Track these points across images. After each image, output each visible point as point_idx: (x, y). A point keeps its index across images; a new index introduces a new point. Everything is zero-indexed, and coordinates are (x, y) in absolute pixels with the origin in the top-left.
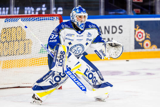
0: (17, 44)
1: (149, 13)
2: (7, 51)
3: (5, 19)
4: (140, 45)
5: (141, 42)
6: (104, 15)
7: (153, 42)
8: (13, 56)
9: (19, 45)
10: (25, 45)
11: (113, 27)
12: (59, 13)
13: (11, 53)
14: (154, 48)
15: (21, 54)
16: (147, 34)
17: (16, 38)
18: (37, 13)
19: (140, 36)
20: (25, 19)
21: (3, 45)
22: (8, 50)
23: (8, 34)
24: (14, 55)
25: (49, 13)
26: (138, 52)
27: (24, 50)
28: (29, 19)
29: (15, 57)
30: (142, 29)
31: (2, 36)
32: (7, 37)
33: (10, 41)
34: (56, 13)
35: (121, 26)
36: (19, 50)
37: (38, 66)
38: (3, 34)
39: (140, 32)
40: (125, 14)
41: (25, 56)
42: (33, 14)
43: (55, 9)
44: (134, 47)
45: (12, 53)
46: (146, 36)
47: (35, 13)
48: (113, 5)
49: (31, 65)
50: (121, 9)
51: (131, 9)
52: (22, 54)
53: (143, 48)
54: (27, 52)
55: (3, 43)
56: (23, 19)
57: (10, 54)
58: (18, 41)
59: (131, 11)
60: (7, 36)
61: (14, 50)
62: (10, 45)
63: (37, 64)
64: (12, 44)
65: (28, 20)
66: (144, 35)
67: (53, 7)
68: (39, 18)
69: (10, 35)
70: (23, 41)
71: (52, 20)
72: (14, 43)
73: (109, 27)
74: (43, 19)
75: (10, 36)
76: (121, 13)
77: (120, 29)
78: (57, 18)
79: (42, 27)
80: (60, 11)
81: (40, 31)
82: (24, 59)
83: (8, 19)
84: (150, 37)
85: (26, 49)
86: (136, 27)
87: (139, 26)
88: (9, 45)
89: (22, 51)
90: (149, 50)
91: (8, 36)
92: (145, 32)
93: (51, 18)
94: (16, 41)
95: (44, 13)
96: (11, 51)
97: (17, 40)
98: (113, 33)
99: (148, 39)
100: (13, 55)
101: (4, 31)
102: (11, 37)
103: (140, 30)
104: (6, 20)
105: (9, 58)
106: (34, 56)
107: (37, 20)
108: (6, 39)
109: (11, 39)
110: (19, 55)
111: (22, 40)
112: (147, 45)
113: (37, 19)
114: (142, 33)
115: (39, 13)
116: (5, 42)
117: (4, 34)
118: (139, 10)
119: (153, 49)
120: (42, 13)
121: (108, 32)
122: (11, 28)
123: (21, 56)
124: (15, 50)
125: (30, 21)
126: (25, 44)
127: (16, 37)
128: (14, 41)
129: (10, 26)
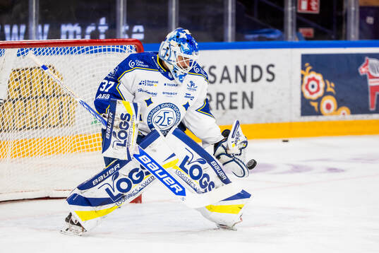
0: (44, 104)
1: (333, 37)
2: (21, 119)
3: (17, 49)
4: (313, 108)
5: (314, 101)
6: (233, 42)
7: (342, 100)
8: (35, 131)
9: (48, 105)
10: (62, 107)
11: (253, 67)
12: (135, 37)
13: (31, 123)
14: (344, 114)
15: (52, 126)
16: (328, 82)
17: (43, 92)
18: (88, 38)
19: (313, 86)
20: (61, 50)
21: (14, 107)
22: (25, 116)
23: (23, 82)
24: (37, 128)
25: (115, 37)
26: (309, 123)
27: (60, 118)
28: (71, 49)
29: (41, 133)
30: (317, 72)
31: (12, 87)
32: (23, 89)
33: (29, 98)
34: (130, 37)
35: (272, 66)
36: (48, 117)
37: (90, 153)
38: (13, 83)
39: (313, 79)
40: (281, 38)
41: (62, 130)
42: (79, 38)
43: (127, 28)
44: (299, 111)
45: (34, 123)
46: (326, 88)
47: (83, 37)
48: (255, 19)
49: (75, 150)
50: (272, 29)
51: (294, 28)
52: (54, 127)
53: (319, 113)
54: (65, 121)
55: (14, 102)
56: (57, 49)
57: (28, 125)
58: (47, 97)
59: (294, 33)
60: (22, 85)
61: (37, 117)
62: (28, 106)
63: (87, 147)
64: (33, 104)
65: (68, 52)
66: (322, 85)
67: (123, 24)
68: (91, 48)
69: (28, 83)
70: (58, 97)
71: (121, 51)
72: (37, 102)
73: (245, 67)
74: (100, 51)
75: (29, 88)
76: (272, 36)
77: (269, 72)
78: (131, 48)
79: (100, 67)
80: (138, 32)
81: (94, 76)
82: (59, 137)
83: (25, 50)
84: (334, 89)
85: (64, 116)
86: (303, 68)
87: (311, 65)
88: (25, 105)
89: (55, 119)
90: (333, 118)
91: (24, 86)
92: (324, 79)
93: (119, 48)
94: (42, 99)
95: (102, 37)
96: (31, 119)
97: (44, 96)
98: (253, 80)
99: (330, 94)
100: (34, 127)
101: (16, 75)
102: (31, 88)
103: (313, 75)
104: (20, 52)
105: (26, 134)
106: (80, 131)
107: (88, 53)
108: (20, 92)
109: (31, 92)
110: (49, 128)
111: (54, 95)
112: (328, 107)
113: (87, 49)
114: (318, 81)
115: (91, 37)
116: (17, 99)
117: (16, 83)
118: (311, 31)
119: (341, 116)
120: (98, 38)
121: (244, 79)
122: (31, 69)
123: (53, 129)
124: (39, 118)
125: (72, 53)
126: (61, 103)
127: (42, 88)
128: (36, 97)
129: (29, 66)
